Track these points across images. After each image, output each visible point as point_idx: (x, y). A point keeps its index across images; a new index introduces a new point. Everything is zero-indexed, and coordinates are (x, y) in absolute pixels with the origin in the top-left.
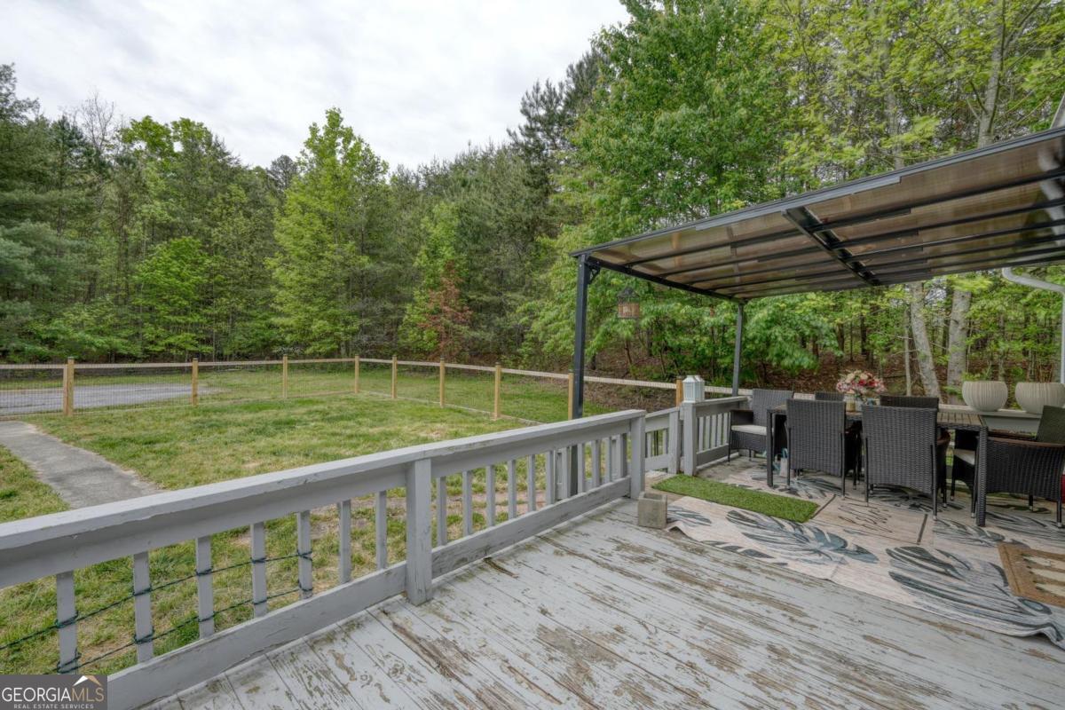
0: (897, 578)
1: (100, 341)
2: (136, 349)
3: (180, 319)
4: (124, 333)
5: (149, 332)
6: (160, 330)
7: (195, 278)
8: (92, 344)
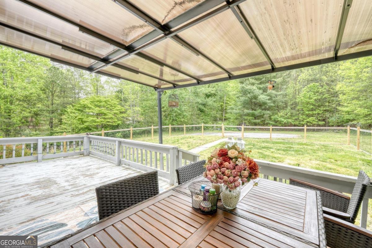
0: (63, 225)
1: (285, 121)
2: (297, 123)
3: (311, 113)
4: (294, 118)
5: (301, 117)
6: (304, 117)
7: (315, 98)
8: (283, 122)
